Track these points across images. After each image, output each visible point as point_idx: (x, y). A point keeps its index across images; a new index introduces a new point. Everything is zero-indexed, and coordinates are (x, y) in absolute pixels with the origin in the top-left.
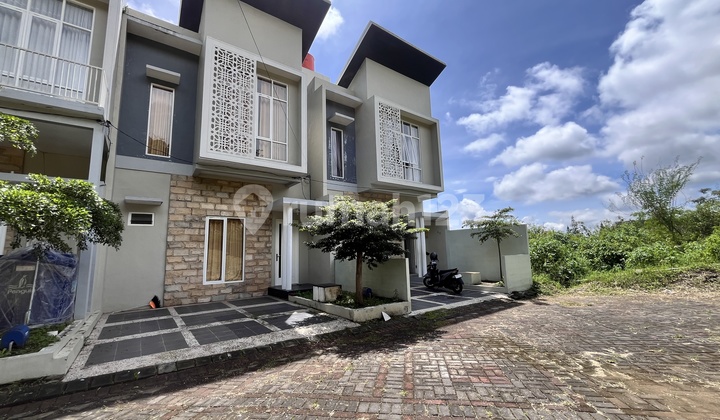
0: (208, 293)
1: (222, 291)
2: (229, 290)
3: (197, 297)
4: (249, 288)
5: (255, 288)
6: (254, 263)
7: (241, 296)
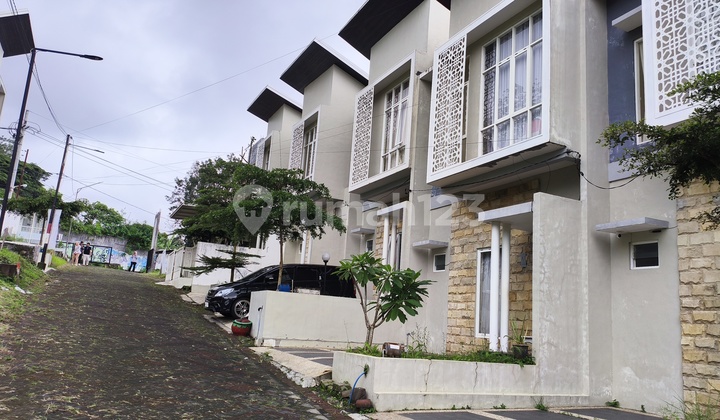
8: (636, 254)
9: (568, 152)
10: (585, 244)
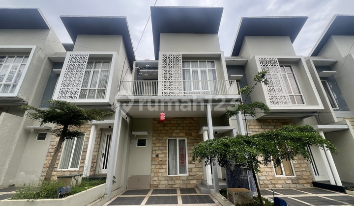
0: (280, 182)
1: (287, 182)
2: (290, 182)
3: (275, 184)
4: (301, 181)
5: (304, 181)
6: (299, 166)
7: (298, 186)
8: (38, 136)
9: (24, 101)
10: (20, 131)
